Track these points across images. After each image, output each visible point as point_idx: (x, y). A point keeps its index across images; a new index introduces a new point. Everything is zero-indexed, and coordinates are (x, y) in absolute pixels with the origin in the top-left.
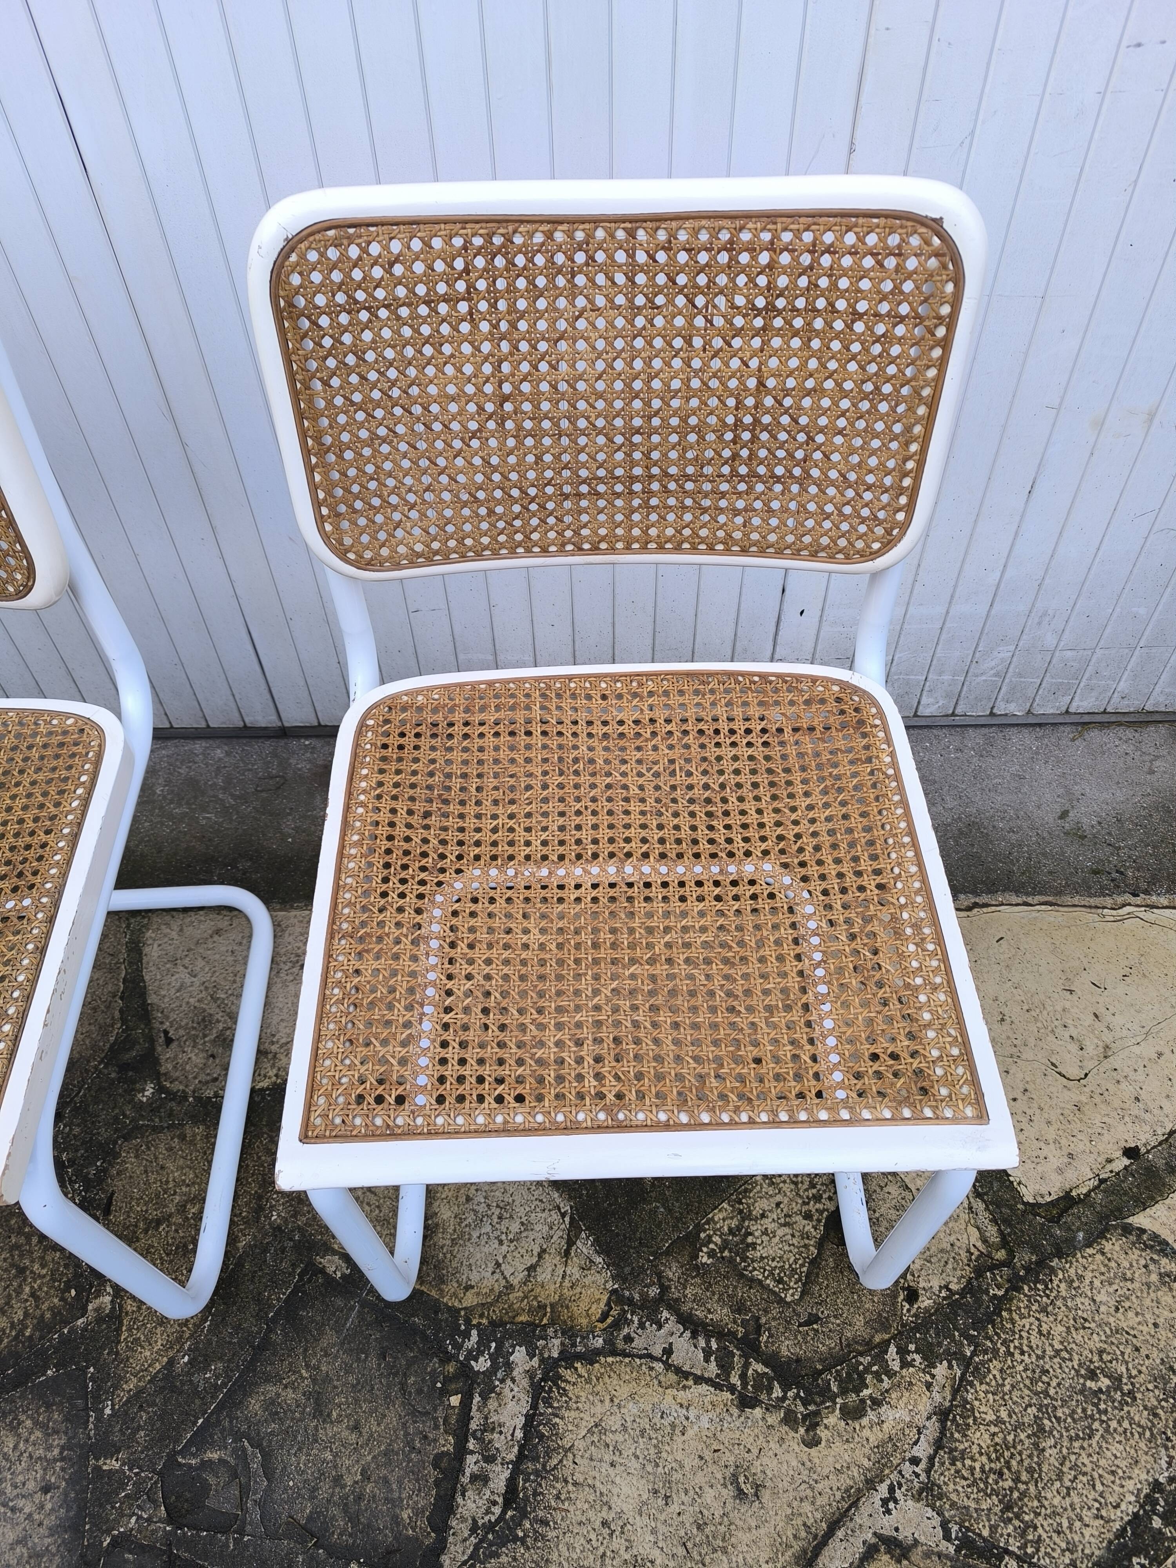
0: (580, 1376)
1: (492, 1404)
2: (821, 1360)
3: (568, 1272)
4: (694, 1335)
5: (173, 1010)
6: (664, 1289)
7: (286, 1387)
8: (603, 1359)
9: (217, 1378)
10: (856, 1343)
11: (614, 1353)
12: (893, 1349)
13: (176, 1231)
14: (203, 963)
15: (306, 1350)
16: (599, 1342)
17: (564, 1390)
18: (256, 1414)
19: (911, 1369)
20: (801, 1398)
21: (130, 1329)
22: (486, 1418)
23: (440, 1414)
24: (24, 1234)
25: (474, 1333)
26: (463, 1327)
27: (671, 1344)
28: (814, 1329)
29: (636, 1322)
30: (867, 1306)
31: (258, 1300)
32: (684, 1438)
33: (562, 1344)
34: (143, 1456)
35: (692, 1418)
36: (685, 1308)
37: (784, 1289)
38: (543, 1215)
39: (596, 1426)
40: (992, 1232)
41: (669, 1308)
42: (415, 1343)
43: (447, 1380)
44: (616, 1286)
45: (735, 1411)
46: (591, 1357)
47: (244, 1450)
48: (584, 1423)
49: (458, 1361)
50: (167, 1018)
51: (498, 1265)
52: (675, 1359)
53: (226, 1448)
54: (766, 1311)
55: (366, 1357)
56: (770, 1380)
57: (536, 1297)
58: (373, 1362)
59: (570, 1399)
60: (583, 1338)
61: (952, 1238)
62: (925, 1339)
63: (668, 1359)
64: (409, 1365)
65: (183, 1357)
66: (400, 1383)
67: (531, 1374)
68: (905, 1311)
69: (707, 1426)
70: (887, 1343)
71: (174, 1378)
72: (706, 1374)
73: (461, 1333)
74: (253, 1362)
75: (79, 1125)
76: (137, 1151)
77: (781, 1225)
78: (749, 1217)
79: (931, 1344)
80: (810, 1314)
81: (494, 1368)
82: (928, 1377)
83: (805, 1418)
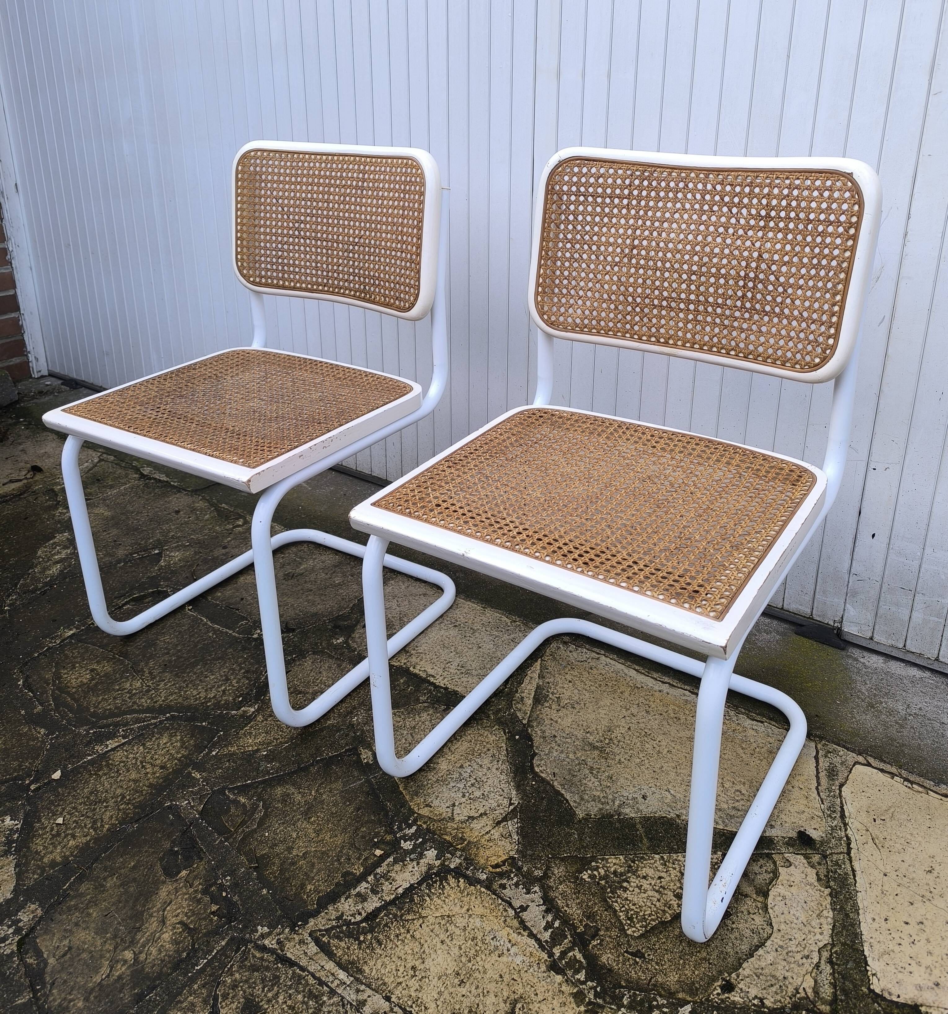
0: (458, 886)
1: (397, 867)
2: (627, 980)
3: (492, 832)
4: (547, 911)
6: (546, 876)
7: (300, 793)
8: (479, 887)
10: (663, 988)
11: (488, 888)
12: (688, 1008)
15: (322, 784)
16: (483, 877)
17: (444, 887)
18: (276, 795)
20: (596, 991)
21: (252, 727)
22: (388, 871)
23: (365, 854)
25: (415, 828)
26: (411, 821)
27: (528, 906)
28: (635, 960)
29: (514, 881)
30: (686, 972)
31: (318, 749)
32: (498, 959)
33: (460, 864)
34: (213, 780)
35: (512, 952)
36: (552, 894)
37: (629, 925)
38: (499, 798)
39: (448, 916)
40: (826, 990)
41: (542, 887)
42: (379, 814)
43: (382, 841)
44: (516, 856)
45: (544, 969)
46: (472, 881)
47: (258, 806)
48: (442, 910)
49: (394, 836)
51: (454, 805)
52: (525, 915)
53: (251, 801)
54: (607, 929)
55: (349, 805)
56: (581, 967)
57: (463, 833)
58: (351, 809)
59: (444, 894)
60: (475, 868)
61: (788, 974)
63: (520, 912)
64: (367, 822)
65: (264, 751)
66: (357, 827)
67: (430, 867)
68: (715, 993)
69: (518, 963)
70: (689, 1002)
71: (253, 757)
72: (539, 936)
73: (407, 824)
74: (293, 773)
75: (298, 638)
76: (315, 660)
77: (654, 890)
78: (634, 872)
80: (638, 950)
81: (412, 851)
83: (590, 1003)
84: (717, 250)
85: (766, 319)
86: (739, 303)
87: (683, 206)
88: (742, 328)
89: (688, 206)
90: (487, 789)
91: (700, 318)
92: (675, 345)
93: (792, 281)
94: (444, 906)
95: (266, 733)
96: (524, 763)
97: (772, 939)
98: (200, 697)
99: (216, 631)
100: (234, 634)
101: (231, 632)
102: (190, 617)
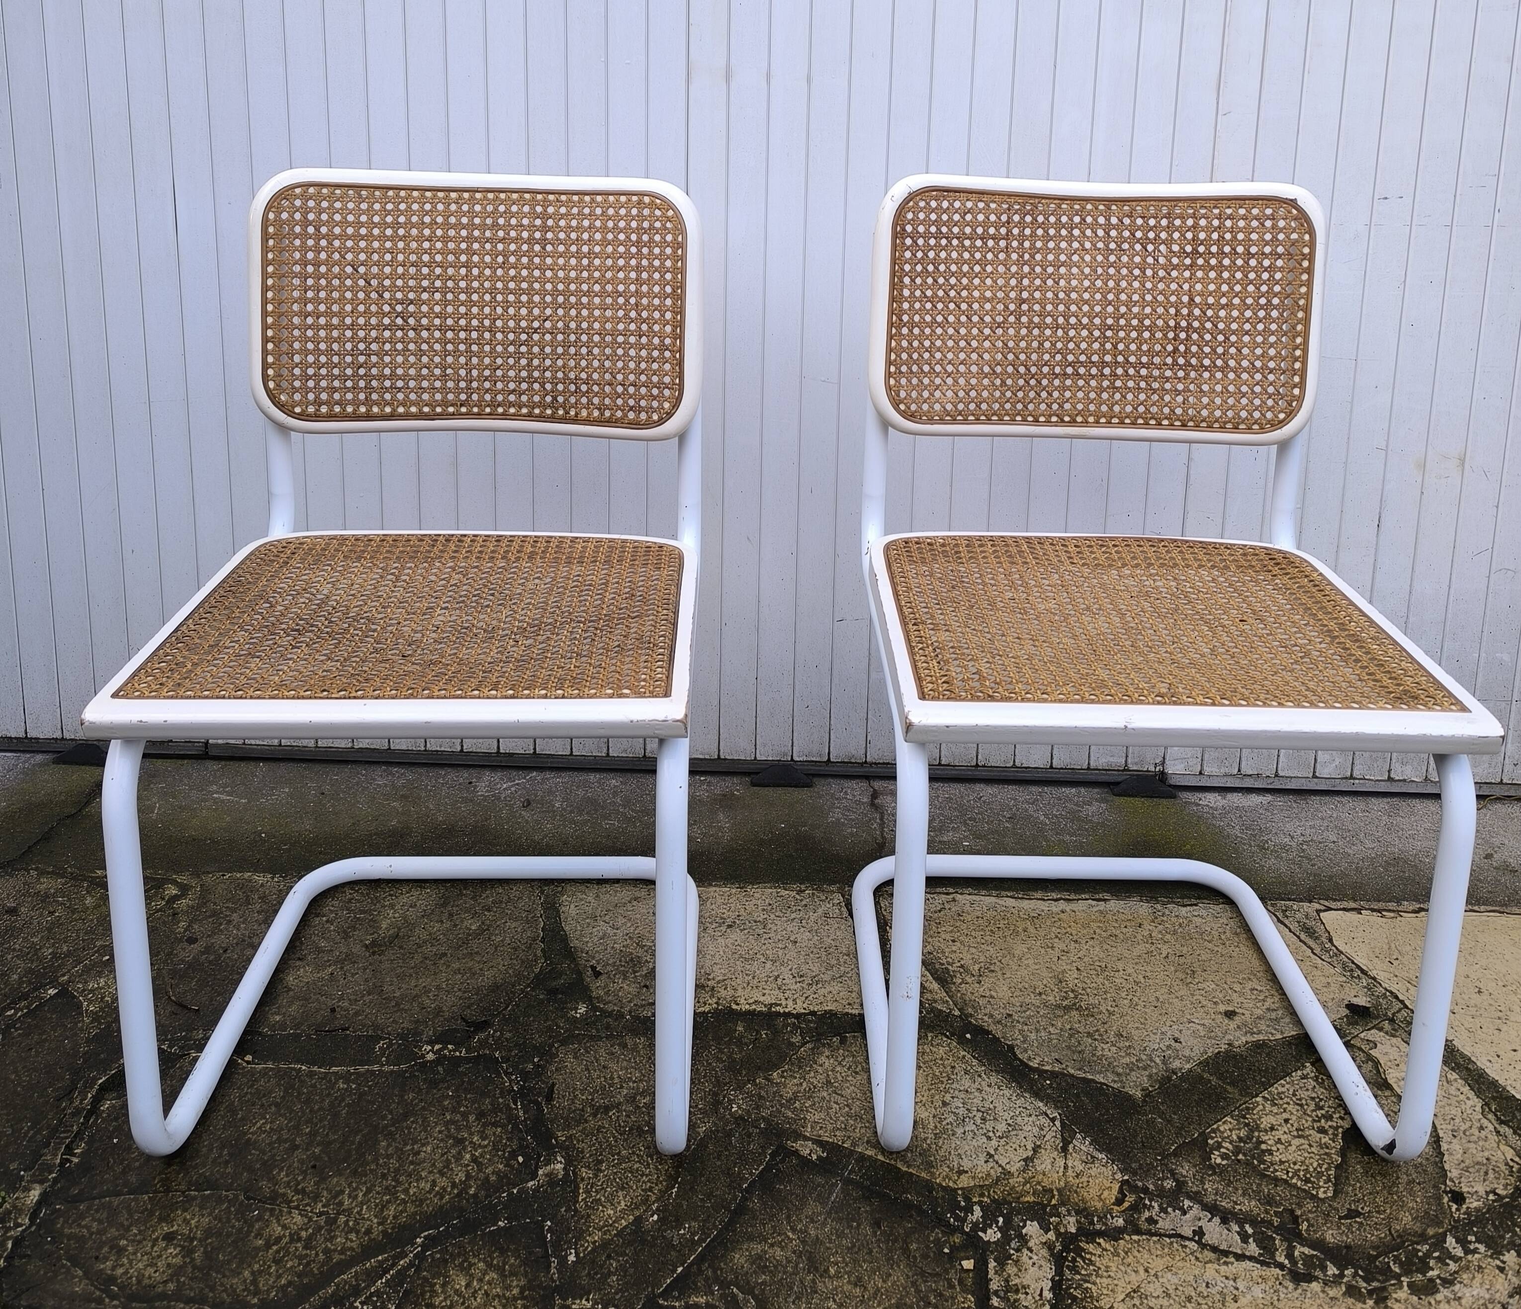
0: (1105, 1250)
1: (1011, 1269)
2: (1373, 1248)
3: (1070, 1165)
4: (1225, 1222)
5: (597, 952)
6: (1180, 1183)
7: (772, 1245)
8: (1127, 1237)
9: (693, 1234)
10: (1409, 1234)
11: (1139, 1232)
12: (1450, 1241)
13: (628, 1116)
14: (624, 920)
15: (788, 1217)
16: (1120, 1222)
17: (1090, 1260)
18: (743, 1267)
19: (1476, 1256)
21: (588, 1192)
22: (1007, 1281)
23: (953, 1275)
24: (459, 1112)
25: (977, 1208)
26: (963, 1204)
27: (1200, 1227)
28: (1357, 1222)
29: (1157, 1208)
30: (1411, 1205)
31: (728, 1174)
33: (1078, 1222)
34: (617, 1297)
35: (1241, 1288)
36: (1210, 1199)
37: (1314, 1188)
38: (1031, 1119)
39: (1135, 1292)
41: (1190, 1198)
42: (911, 1216)
43: (956, 1248)
44: (1126, 1177)
45: (1291, 1286)
46: (1114, 1235)
47: (734, 1296)
48: (1120, 1289)
49: (963, 1232)
50: (593, 957)
51: (991, 1156)
52: (1209, 1240)
53: (713, 1294)
54: (1300, 1205)
56: (1322, 1261)
57: (1039, 1183)
58: (867, 1230)
59: (1099, 1269)
60: (1100, 1218)
61: (1486, 1154)
62: (1484, 1232)
63: (1200, 1238)
64: (908, 1234)
65: (652, 1216)
66: (901, 1248)
67: (1049, 1246)
68: (1454, 1210)
69: (1261, 1296)
70: (1442, 1234)
71: (643, 1233)
72: (1248, 1254)
73: (961, 1209)
74: (732, 1222)
75: (510, 1031)
76: (576, 1053)
77: (1295, 1137)
78: (1258, 1128)
79: (1492, 1237)
80: (1349, 1210)
81: (1006, 1239)
82: (1498, 1263)
83: (1370, 1293)
84: (1136, 297)
85: (1206, 375)
86: (1169, 360)
87: (1083, 245)
88: (1176, 390)
89: (1088, 245)
90: (1006, 1116)
91: (1118, 383)
92: (1085, 423)
93: (1234, 326)
94: (1116, 1282)
95: (623, 1189)
96: (1011, 1064)
97: (1439, 1127)
98: (444, 1189)
99: (346, 1077)
100: (386, 1068)
101: (376, 1067)
102: (264, 1073)
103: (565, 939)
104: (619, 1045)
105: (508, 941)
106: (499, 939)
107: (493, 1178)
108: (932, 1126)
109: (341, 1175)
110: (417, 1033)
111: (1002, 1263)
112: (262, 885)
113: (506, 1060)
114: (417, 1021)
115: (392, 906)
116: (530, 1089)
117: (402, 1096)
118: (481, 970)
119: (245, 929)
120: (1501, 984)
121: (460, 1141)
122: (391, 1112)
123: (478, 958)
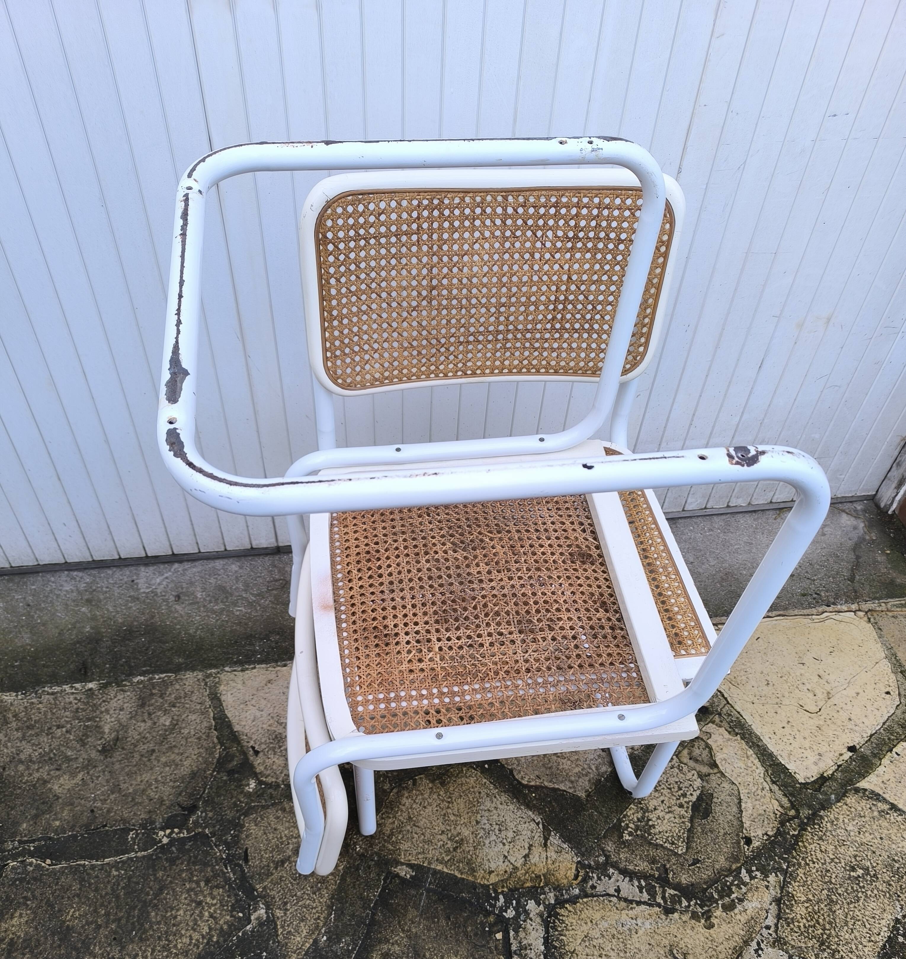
0: (570, 911)
1: (522, 934)
2: (705, 883)
3: (549, 856)
4: (631, 880)
5: (253, 733)
6: (607, 857)
7: (393, 944)
8: (581, 901)
9: (348, 946)
10: (723, 871)
11: (586, 896)
12: (743, 871)
14: (265, 702)
15: (399, 922)
16: (577, 891)
17: (562, 920)
19: (756, 880)
20: (698, 904)
21: (283, 927)
22: (520, 943)
23: (492, 945)
24: (194, 881)
25: (501, 897)
26: (493, 895)
27: (618, 886)
28: (697, 866)
29: (596, 877)
30: (724, 850)
31: (361, 898)
32: (637, 935)
33: (555, 895)
35: (640, 924)
36: (622, 866)
37: (676, 847)
38: (526, 825)
39: (586, 937)
40: (785, 801)
41: (613, 867)
42: (466, 908)
43: (491, 926)
44: (579, 859)
45: (663, 917)
46: (573, 900)
48: (578, 936)
49: (495, 914)
50: (251, 738)
51: (505, 857)
52: (623, 894)
54: (669, 861)
55: (438, 920)
56: (679, 898)
57: (533, 872)
58: (443, 922)
59: (567, 925)
60: (566, 890)
61: (764, 807)
62: (760, 863)
63: (618, 894)
64: (466, 921)
65: (323, 937)
66: (463, 931)
67: (541, 915)
68: (746, 850)
69: (649, 927)
70: (740, 868)
71: (320, 950)
72: (642, 900)
73: (493, 898)
74: (368, 933)
75: (211, 811)
76: (255, 821)
77: (667, 813)
78: (647, 810)
79: (764, 865)
80: (694, 859)
81: (518, 915)
82: (766, 883)
83: (703, 914)
90: (512, 826)
94: (576, 932)
95: (302, 921)
96: (512, 784)
97: (741, 792)
98: (197, 940)
99: (115, 865)
100: (139, 854)
101: (132, 855)
102: (62, 871)
103: (229, 725)
104: (281, 809)
105: (193, 733)
106: (186, 731)
107: (225, 927)
108: (471, 841)
109: (133, 942)
110: (153, 822)
111: (517, 932)
112: (12, 704)
113: (213, 834)
114: (150, 812)
115: (107, 711)
116: (234, 856)
117: (155, 875)
118: (181, 760)
119: (12, 747)
120: (779, 675)
121: (199, 903)
122: (151, 888)
123: (176, 751)
